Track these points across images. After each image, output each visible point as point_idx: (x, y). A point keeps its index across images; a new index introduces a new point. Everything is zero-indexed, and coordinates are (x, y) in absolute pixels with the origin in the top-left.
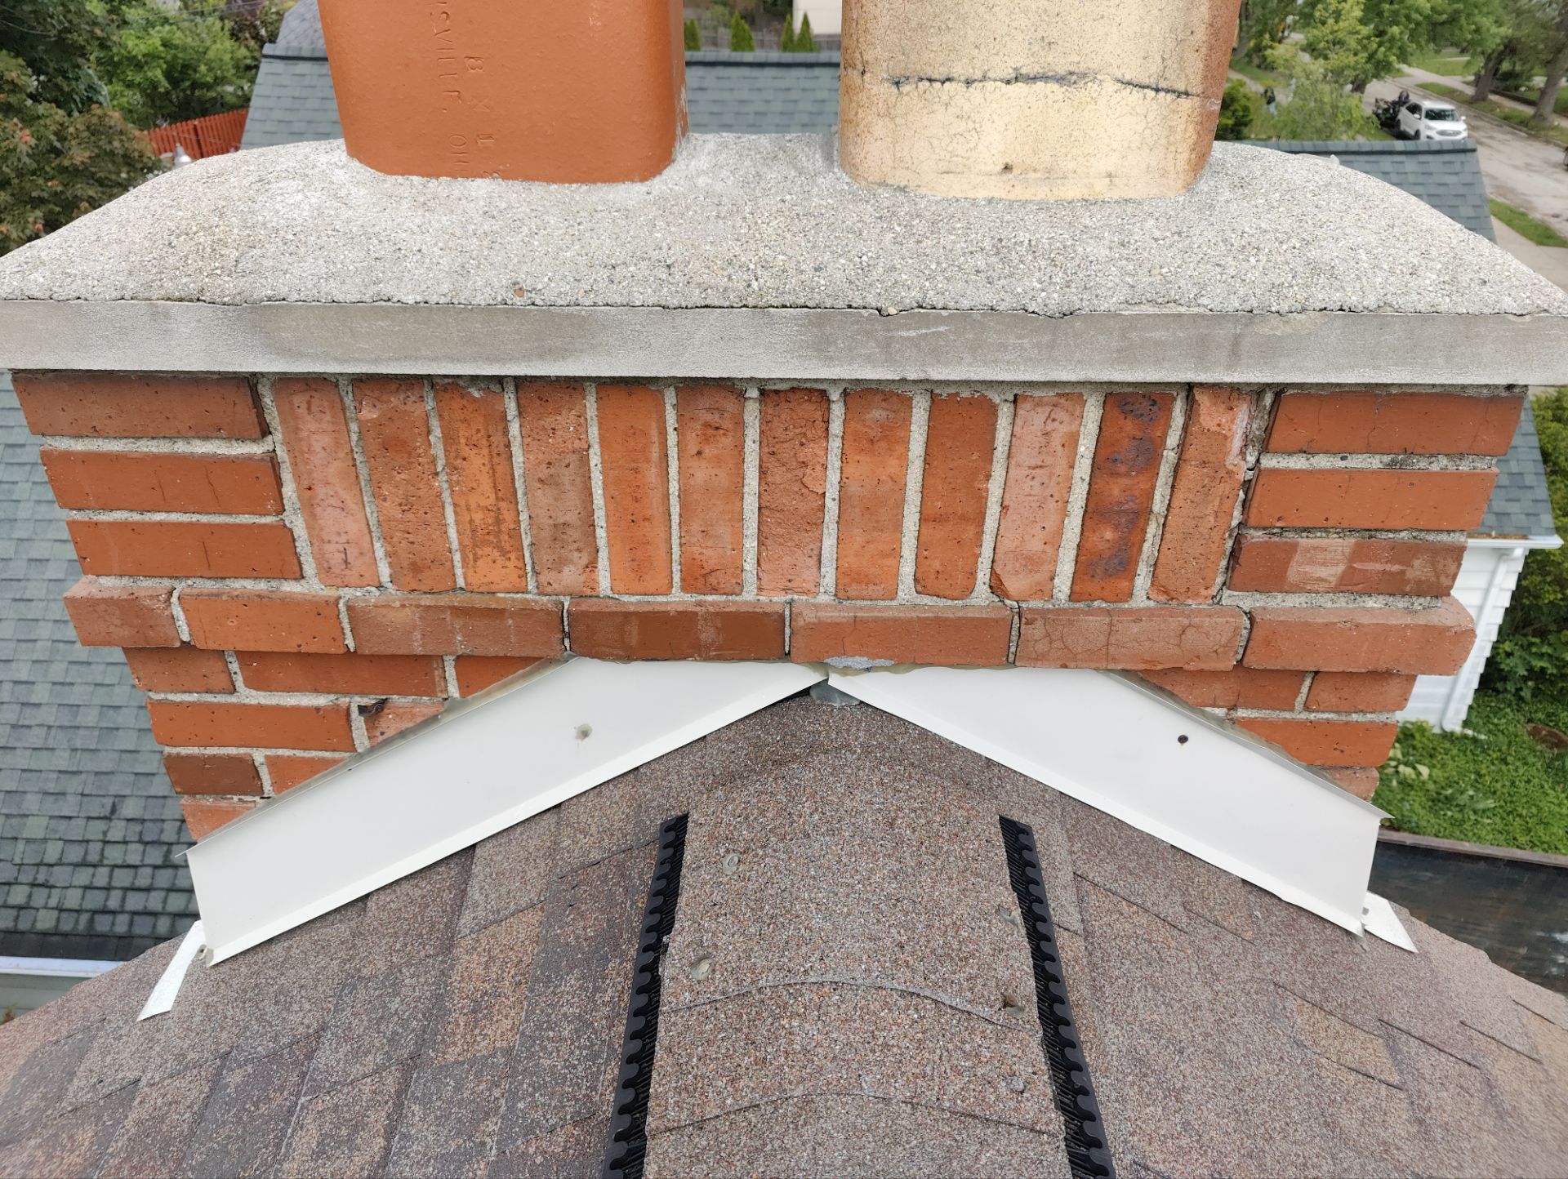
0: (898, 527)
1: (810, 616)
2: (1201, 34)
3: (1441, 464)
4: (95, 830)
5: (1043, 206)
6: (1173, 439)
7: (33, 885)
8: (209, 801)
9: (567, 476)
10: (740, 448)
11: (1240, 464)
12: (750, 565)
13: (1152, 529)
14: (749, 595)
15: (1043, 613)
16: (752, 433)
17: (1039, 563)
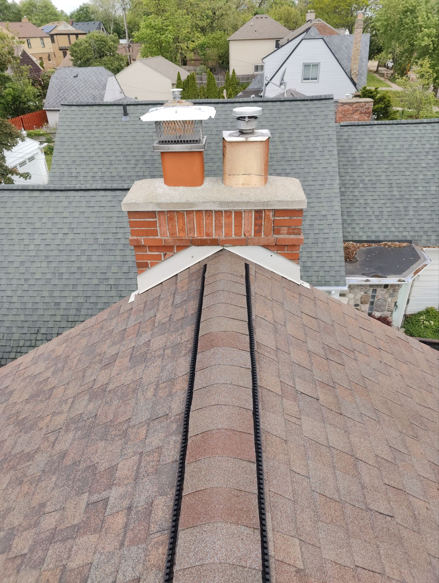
0: (232, 227)
1: (221, 239)
2: (263, 170)
3: (295, 218)
4: (33, 337)
5: (247, 188)
6: (263, 216)
7: (16, 352)
8: (141, 269)
9: (192, 222)
10: (212, 218)
11: (272, 219)
12: (214, 233)
13: (263, 227)
14: (214, 237)
15: (250, 238)
16: (214, 216)
17: (249, 231)
